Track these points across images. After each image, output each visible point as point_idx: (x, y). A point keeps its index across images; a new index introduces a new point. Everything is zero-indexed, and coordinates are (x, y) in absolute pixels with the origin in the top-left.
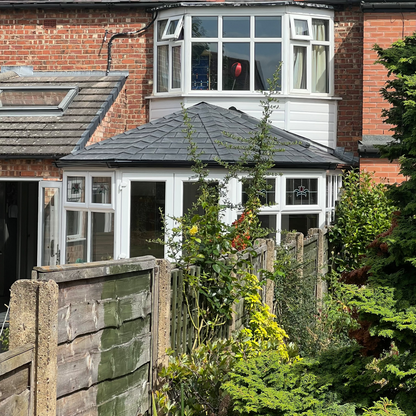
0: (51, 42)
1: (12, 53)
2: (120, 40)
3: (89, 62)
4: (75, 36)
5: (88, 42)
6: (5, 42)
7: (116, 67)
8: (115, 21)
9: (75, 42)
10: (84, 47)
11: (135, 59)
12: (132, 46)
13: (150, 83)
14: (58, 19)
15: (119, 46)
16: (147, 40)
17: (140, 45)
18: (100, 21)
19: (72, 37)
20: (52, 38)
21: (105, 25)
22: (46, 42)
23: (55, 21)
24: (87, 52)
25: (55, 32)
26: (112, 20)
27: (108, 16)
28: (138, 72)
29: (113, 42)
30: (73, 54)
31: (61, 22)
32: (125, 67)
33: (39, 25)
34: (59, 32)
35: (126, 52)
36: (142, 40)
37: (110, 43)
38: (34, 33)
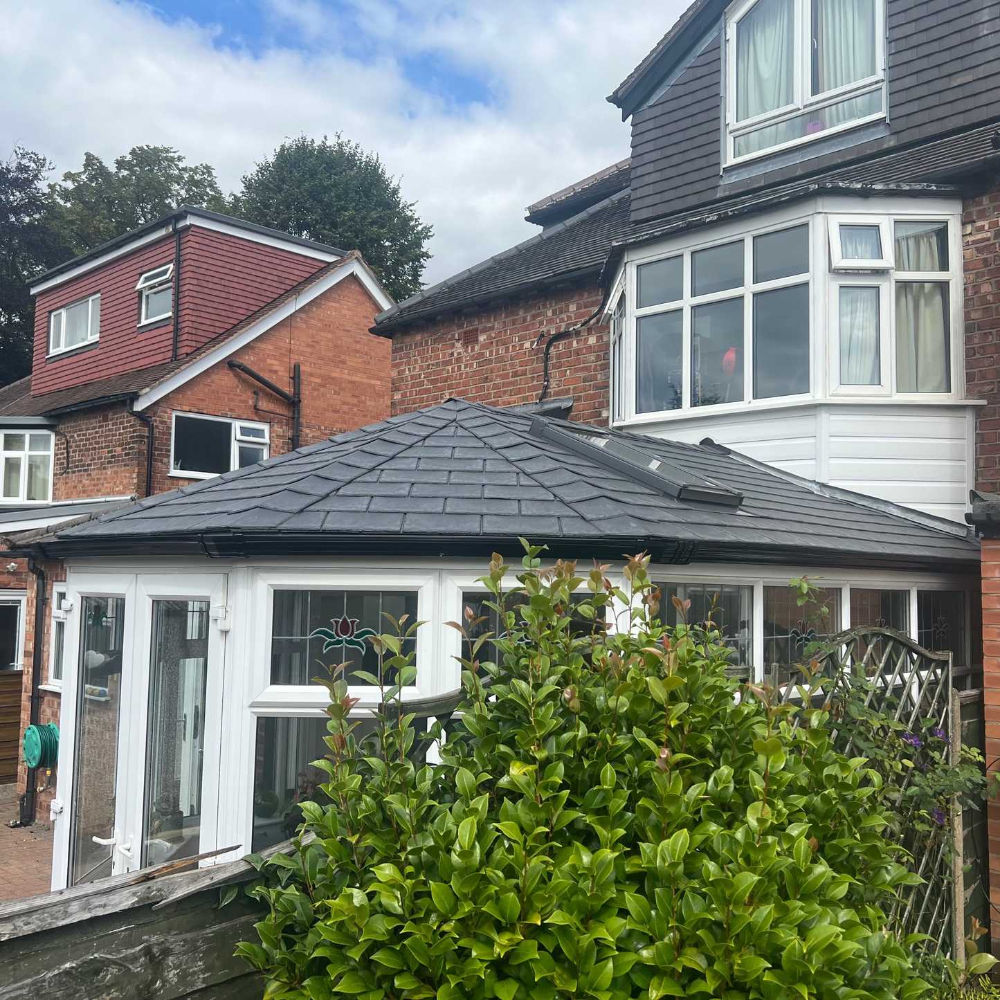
0: (472, 365)
1: (427, 391)
2: (561, 345)
3: (519, 391)
4: (502, 351)
5: (518, 355)
6: (420, 375)
7: (557, 394)
8: (554, 313)
9: (500, 359)
10: (512, 366)
11: (583, 375)
12: (578, 352)
13: (604, 414)
14: (480, 327)
15: (559, 356)
16: (599, 338)
17: (589, 349)
18: (534, 318)
19: (497, 351)
20: (473, 358)
21: (541, 323)
22: (466, 367)
23: (477, 330)
24: (516, 374)
25: (476, 348)
26: (550, 313)
27: (545, 306)
28: (587, 398)
29: (552, 349)
30: (499, 381)
31: (485, 330)
32: (567, 392)
33: (458, 340)
34: (482, 347)
35: (570, 364)
36: (592, 340)
37: (547, 353)
38: (452, 354)
